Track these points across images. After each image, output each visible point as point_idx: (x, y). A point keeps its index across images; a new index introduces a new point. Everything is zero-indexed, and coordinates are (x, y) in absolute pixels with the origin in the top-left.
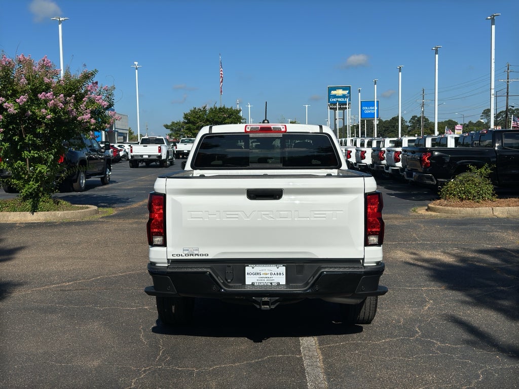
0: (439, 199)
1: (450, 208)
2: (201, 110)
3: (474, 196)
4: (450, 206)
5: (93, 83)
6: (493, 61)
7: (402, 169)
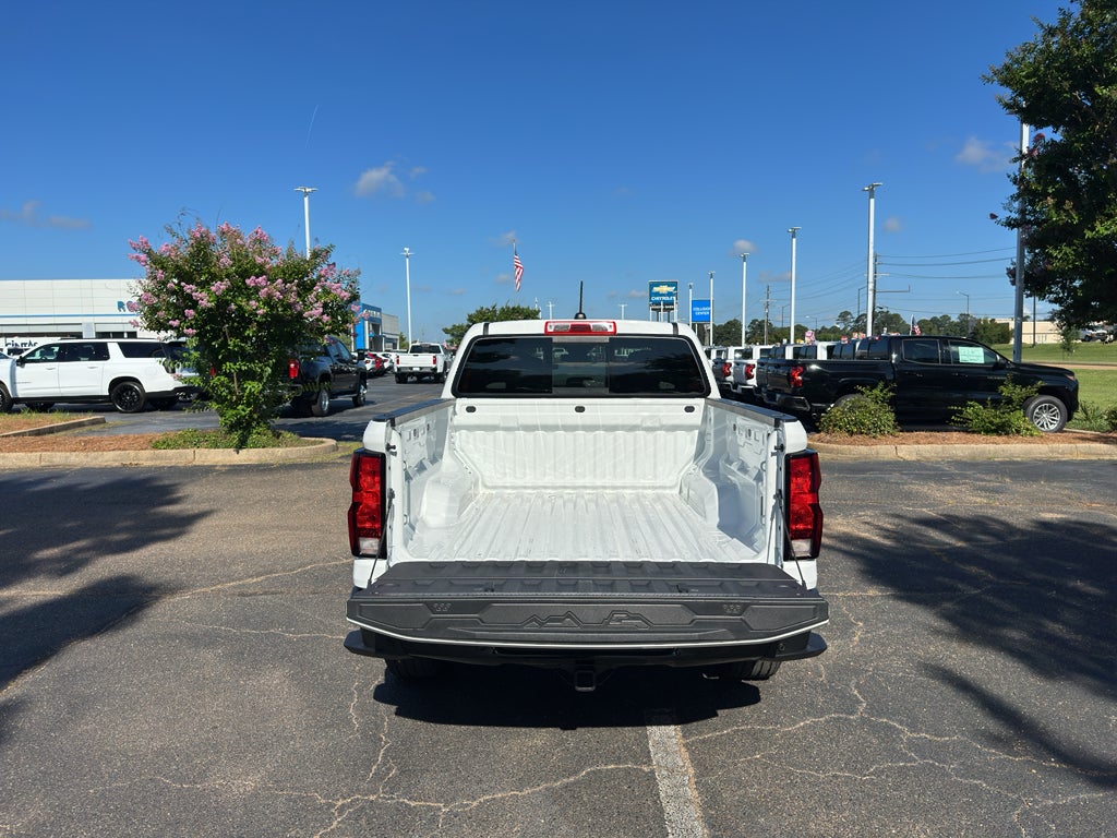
0: (818, 432)
1: (835, 446)
3: (869, 429)
4: (836, 442)
5: (329, 265)
6: (871, 245)
7: (758, 389)
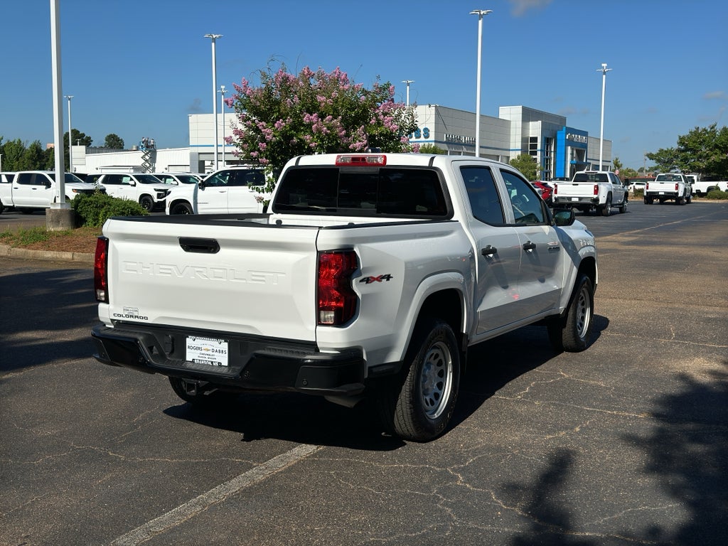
2: (706, 131)
